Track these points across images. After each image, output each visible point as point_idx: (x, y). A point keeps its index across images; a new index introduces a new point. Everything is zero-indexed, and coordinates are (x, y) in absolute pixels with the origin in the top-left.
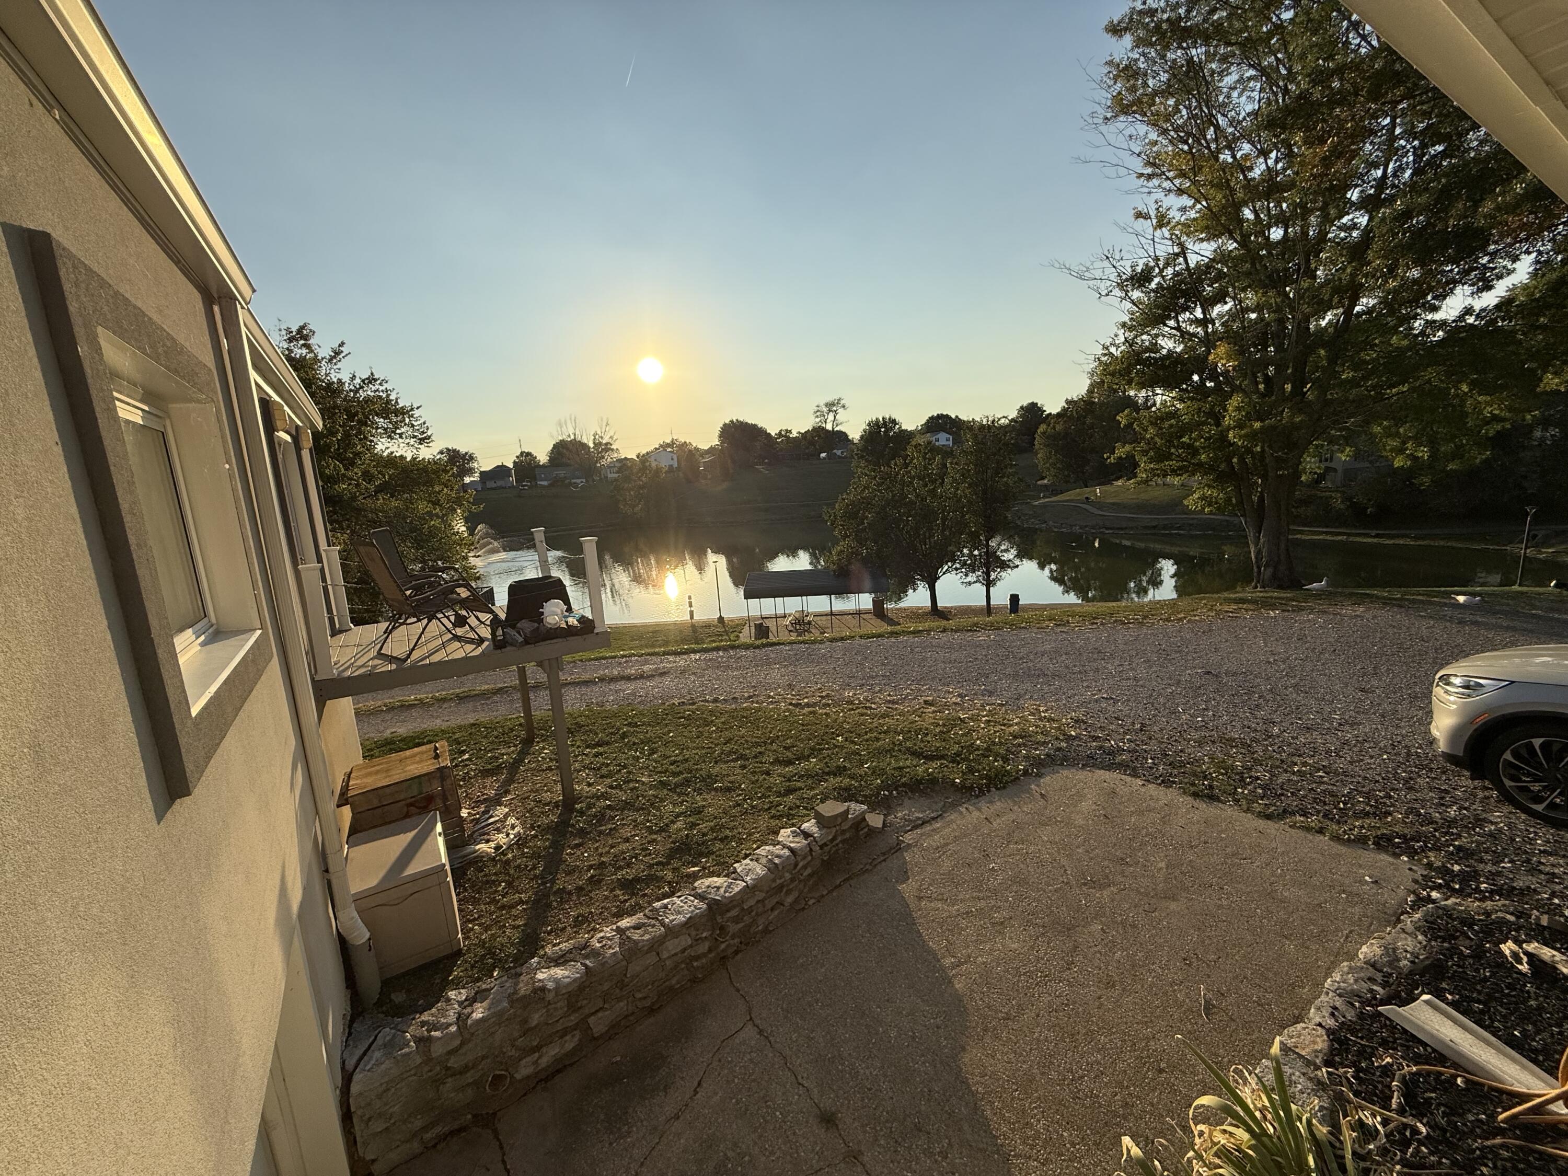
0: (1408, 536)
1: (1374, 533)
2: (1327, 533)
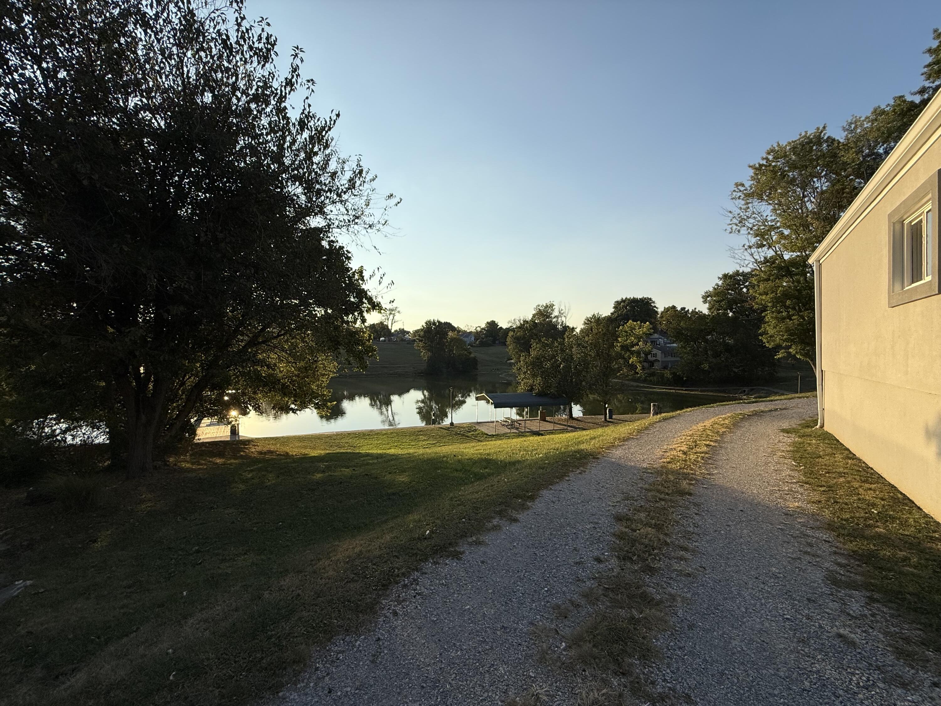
0: (698, 390)
1: (684, 389)
2: (666, 389)
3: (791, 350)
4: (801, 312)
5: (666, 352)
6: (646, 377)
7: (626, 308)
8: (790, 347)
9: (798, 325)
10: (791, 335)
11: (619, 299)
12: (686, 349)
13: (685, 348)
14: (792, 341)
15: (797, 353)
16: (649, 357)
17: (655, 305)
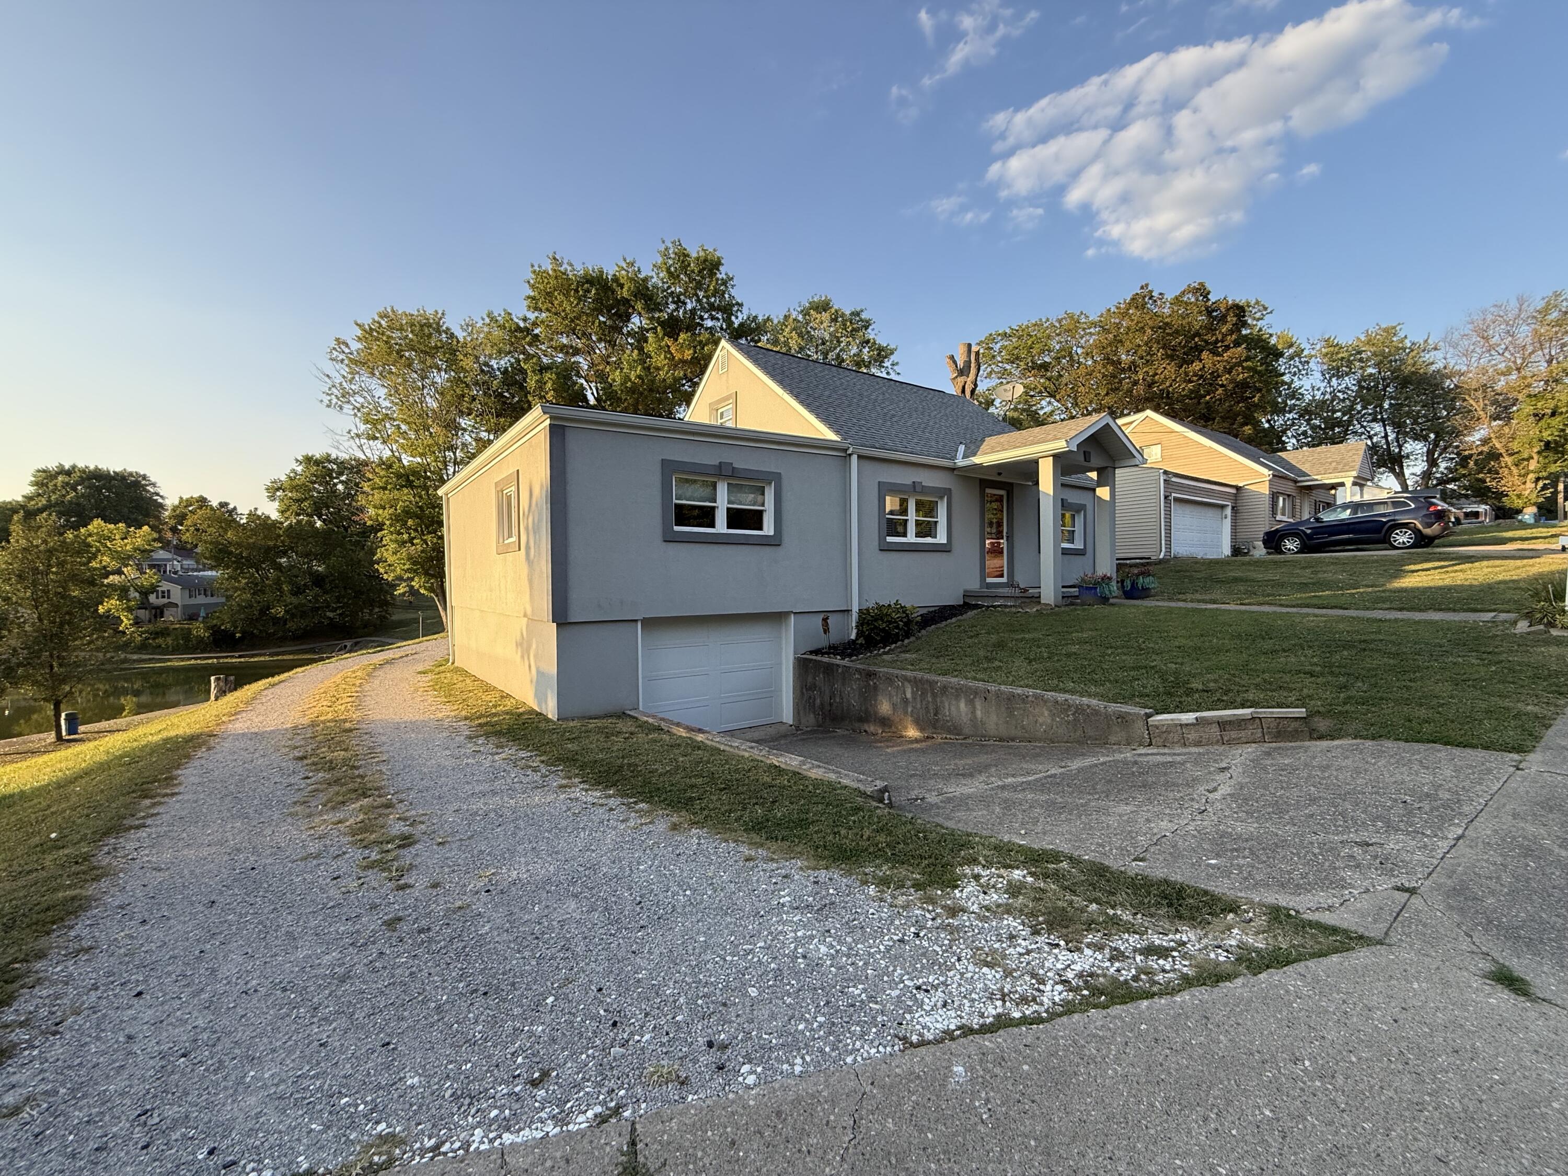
3: (413, 583)
4: (424, 535)
5: (191, 587)
6: (147, 639)
7: (75, 490)
8: (412, 579)
9: (422, 552)
10: (414, 563)
11: (52, 465)
12: (239, 582)
13: (236, 579)
14: (415, 571)
15: (420, 586)
16: (152, 598)
17: (158, 490)
